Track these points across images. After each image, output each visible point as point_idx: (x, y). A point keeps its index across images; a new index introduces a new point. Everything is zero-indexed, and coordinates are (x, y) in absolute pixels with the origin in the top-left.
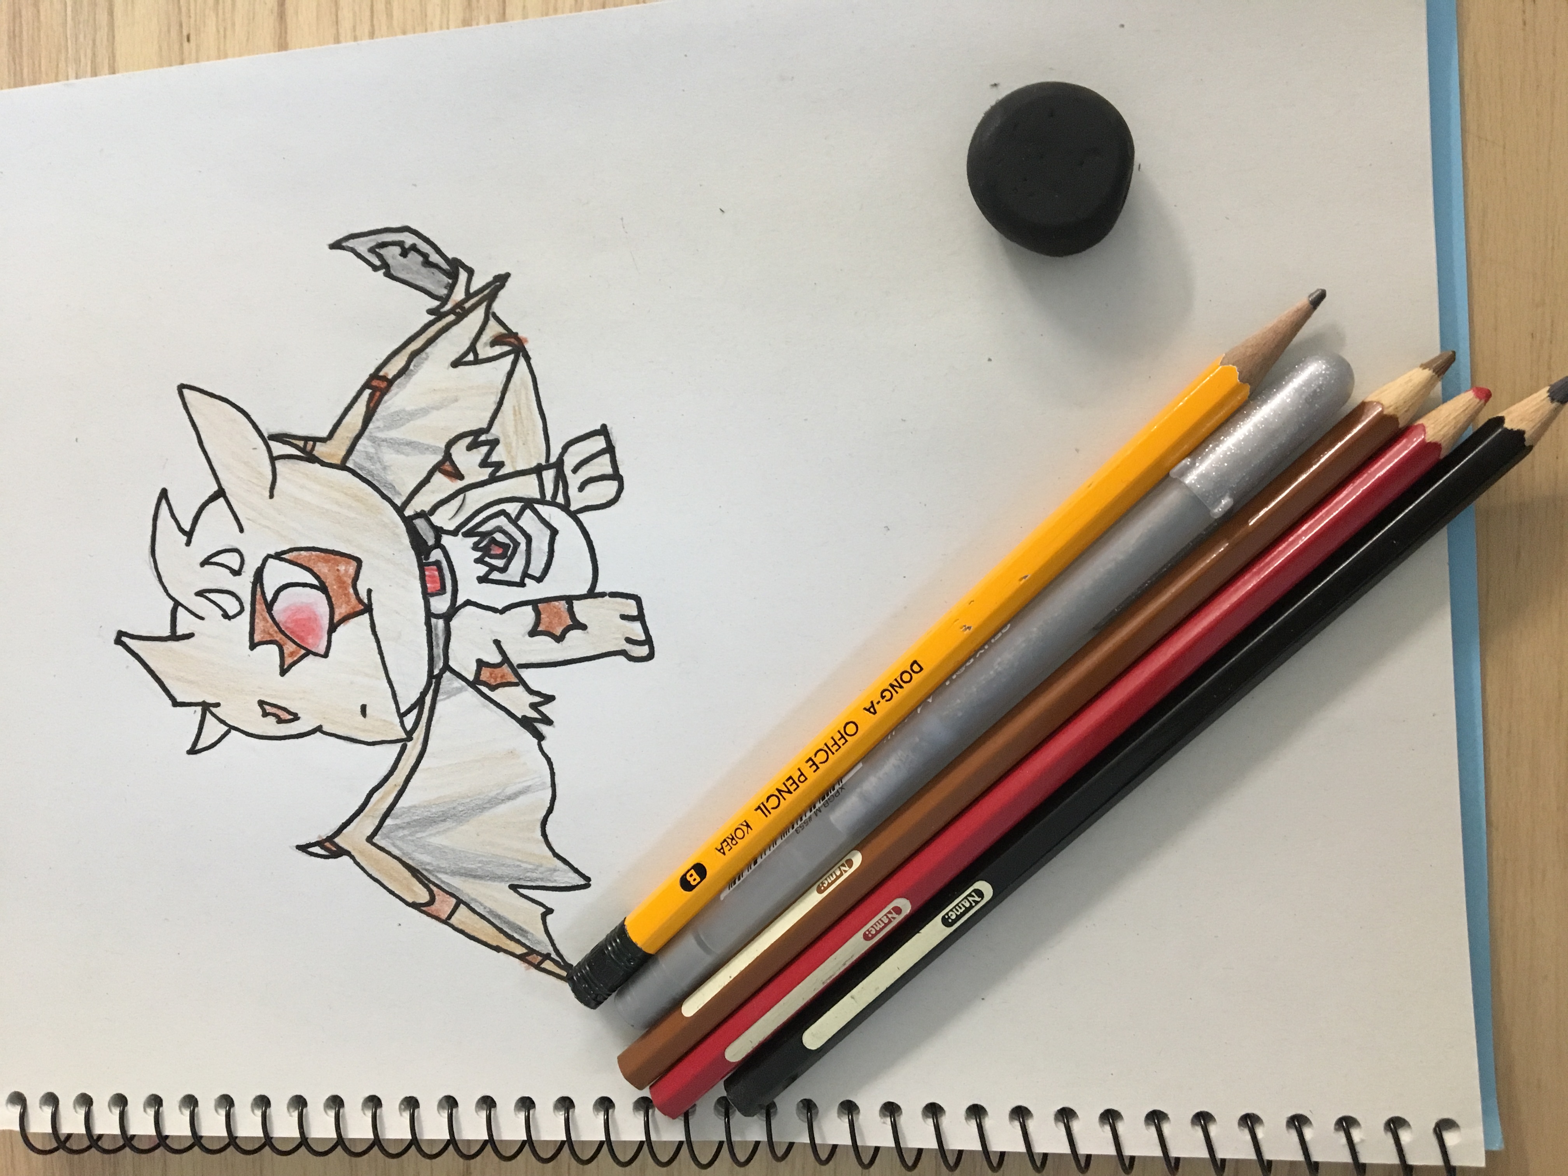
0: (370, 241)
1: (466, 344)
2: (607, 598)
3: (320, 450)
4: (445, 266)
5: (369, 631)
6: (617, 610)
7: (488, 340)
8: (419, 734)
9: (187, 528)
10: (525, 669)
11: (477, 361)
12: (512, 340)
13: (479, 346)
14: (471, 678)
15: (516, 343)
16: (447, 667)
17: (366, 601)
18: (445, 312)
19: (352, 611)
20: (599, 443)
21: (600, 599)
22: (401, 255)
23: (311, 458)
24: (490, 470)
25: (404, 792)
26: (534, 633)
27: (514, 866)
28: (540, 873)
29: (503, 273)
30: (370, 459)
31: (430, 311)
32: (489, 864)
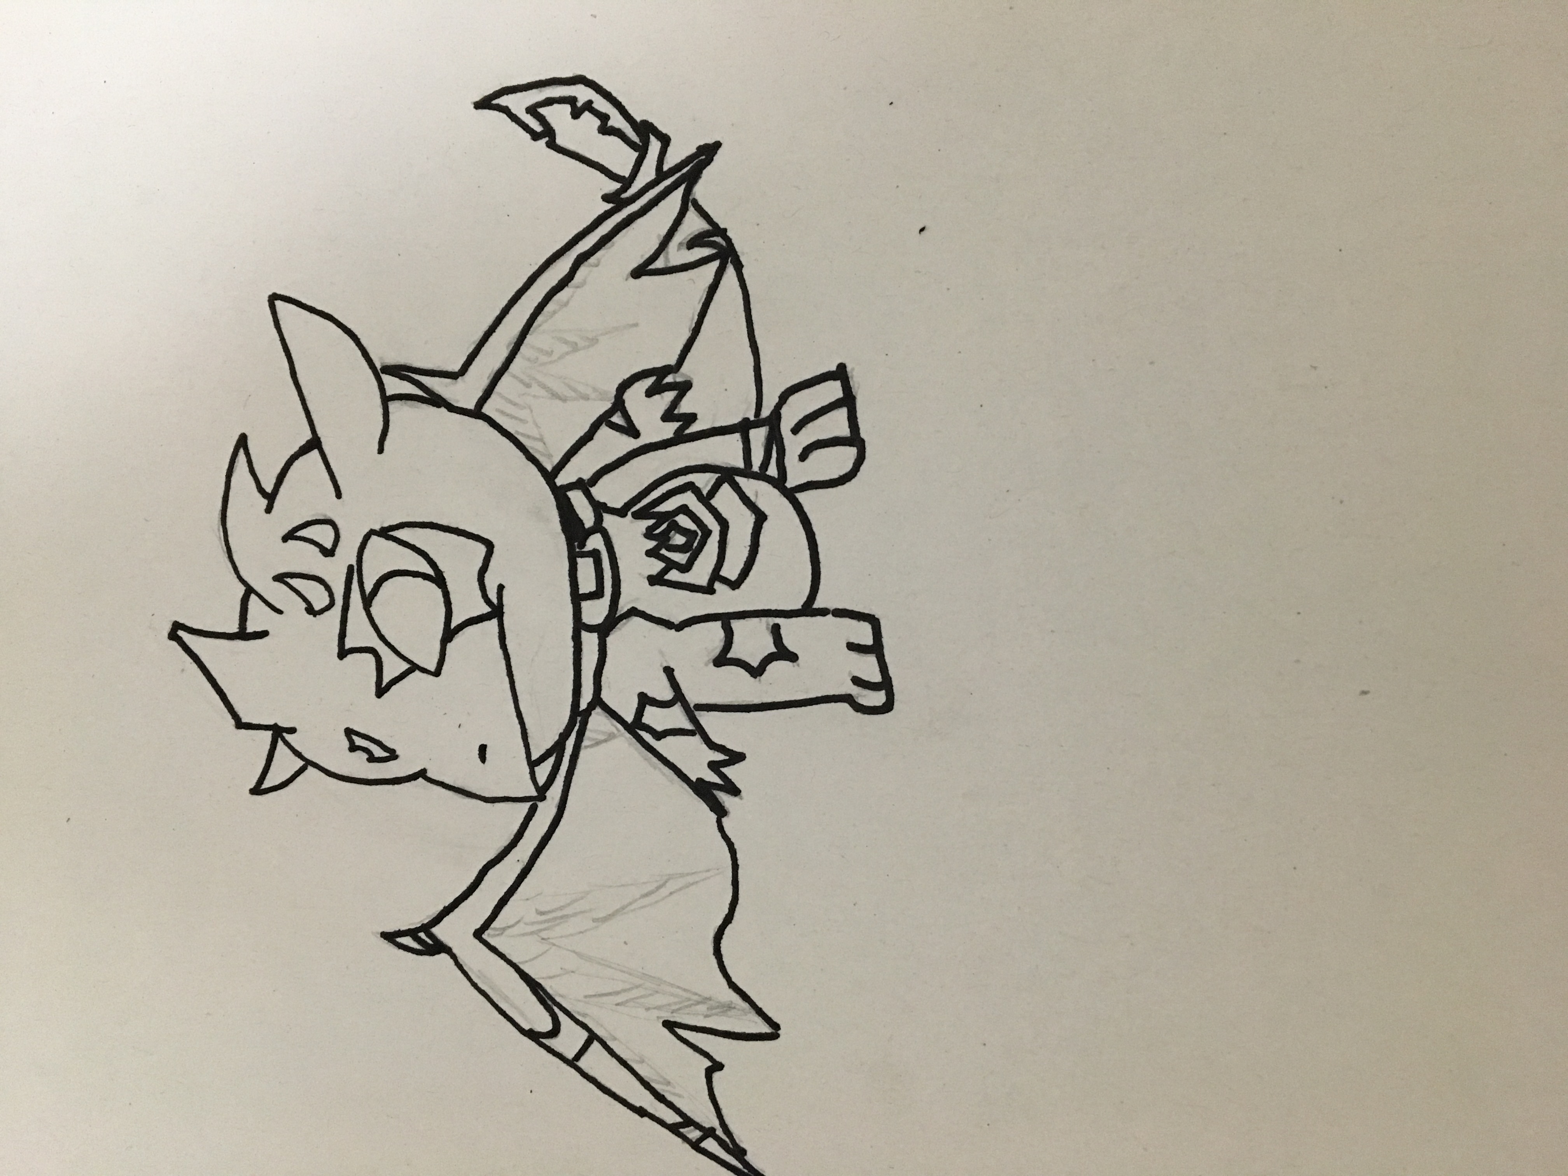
0: (528, 97)
1: (654, 245)
2: (830, 616)
3: (448, 389)
4: (630, 132)
5: (496, 643)
6: (841, 636)
7: (684, 239)
8: (555, 792)
9: (269, 488)
10: (705, 712)
11: (667, 270)
12: (718, 239)
13: (671, 248)
14: (629, 718)
15: (724, 243)
16: (597, 701)
17: (495, 601)
18: (627, 198)
19: (476, 614)
20: (833, 390)
21: (819, 618)
22: (571, 116)
23: (435, 400)
24: (676, 425)
25: (528, 873)
26: (722, 660)
27: (672, 995)
28: (708, 1008)
29: (710, 141)
30: (515, 404)
31: (606, 198)
32: (637, 987)
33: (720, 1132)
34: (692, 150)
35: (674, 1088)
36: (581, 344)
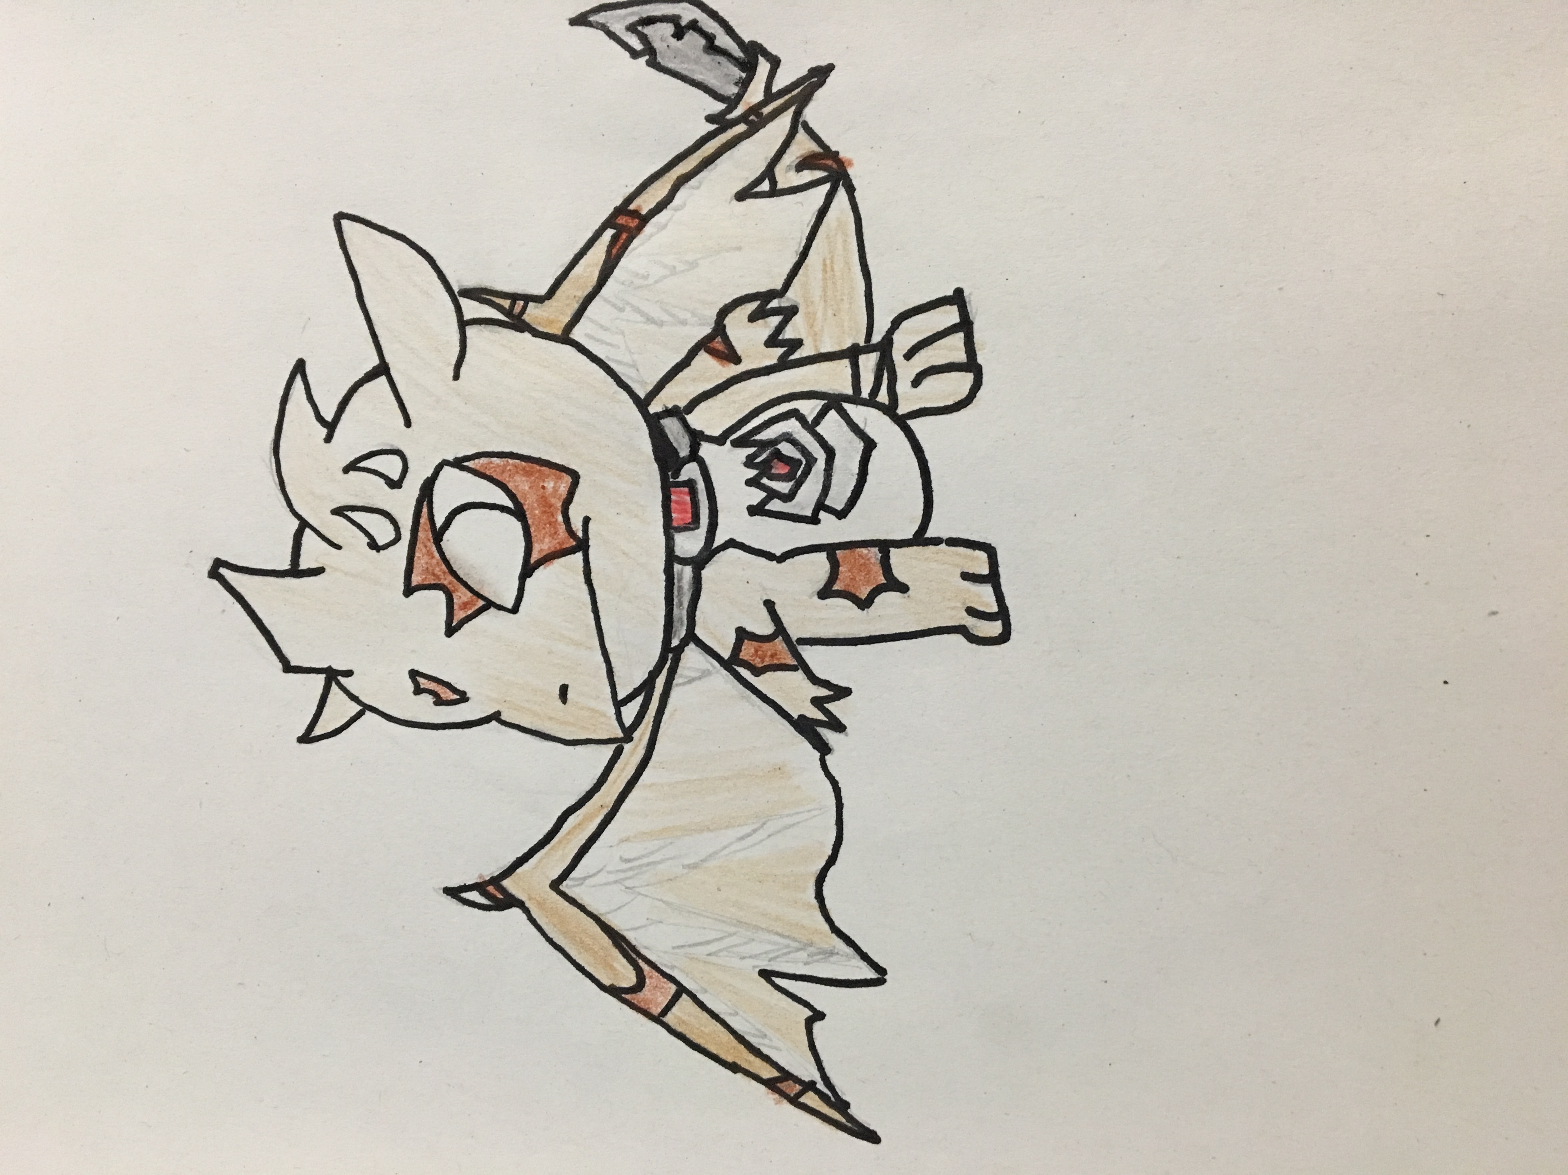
0: (632, 14)
1: (761, 167)
2: (943, 546)
3: (533, 314)
4: (737, 53)
5: (581, 578)
6: (957, 566)
7: (793, 162)
8: (642, 734)
9: (329, 417)
10: (809, 647)
11: (774, 192)
12: (830, 162)
13: (779, 170)
14: (726, 654)
15: (835, 166)
16: (691, 637)
17: (580, 534)
18: (732, 119)
19: (558, 548)
20: (950, 316)
21: (931, 547)
22: (673, 36)
23: (518, 324)
24: (780, 351)
25: (612, 818)
26: (825, 593)
27: (770, 942)
28: (808, 955)
29: (823, 63)
30: (606, 329)
31: (710, 119)
32: (730, 935)
33: (820, 1086)
34: (804, 72)
35: (771, 1040)
36: (680, 267)
